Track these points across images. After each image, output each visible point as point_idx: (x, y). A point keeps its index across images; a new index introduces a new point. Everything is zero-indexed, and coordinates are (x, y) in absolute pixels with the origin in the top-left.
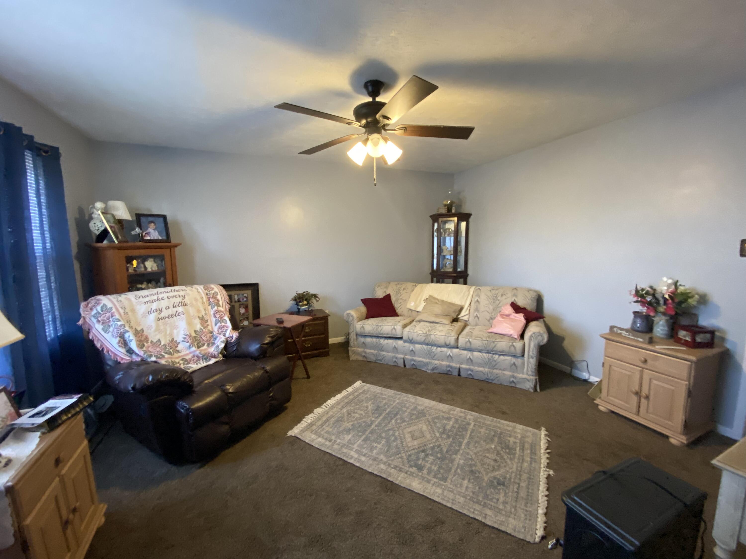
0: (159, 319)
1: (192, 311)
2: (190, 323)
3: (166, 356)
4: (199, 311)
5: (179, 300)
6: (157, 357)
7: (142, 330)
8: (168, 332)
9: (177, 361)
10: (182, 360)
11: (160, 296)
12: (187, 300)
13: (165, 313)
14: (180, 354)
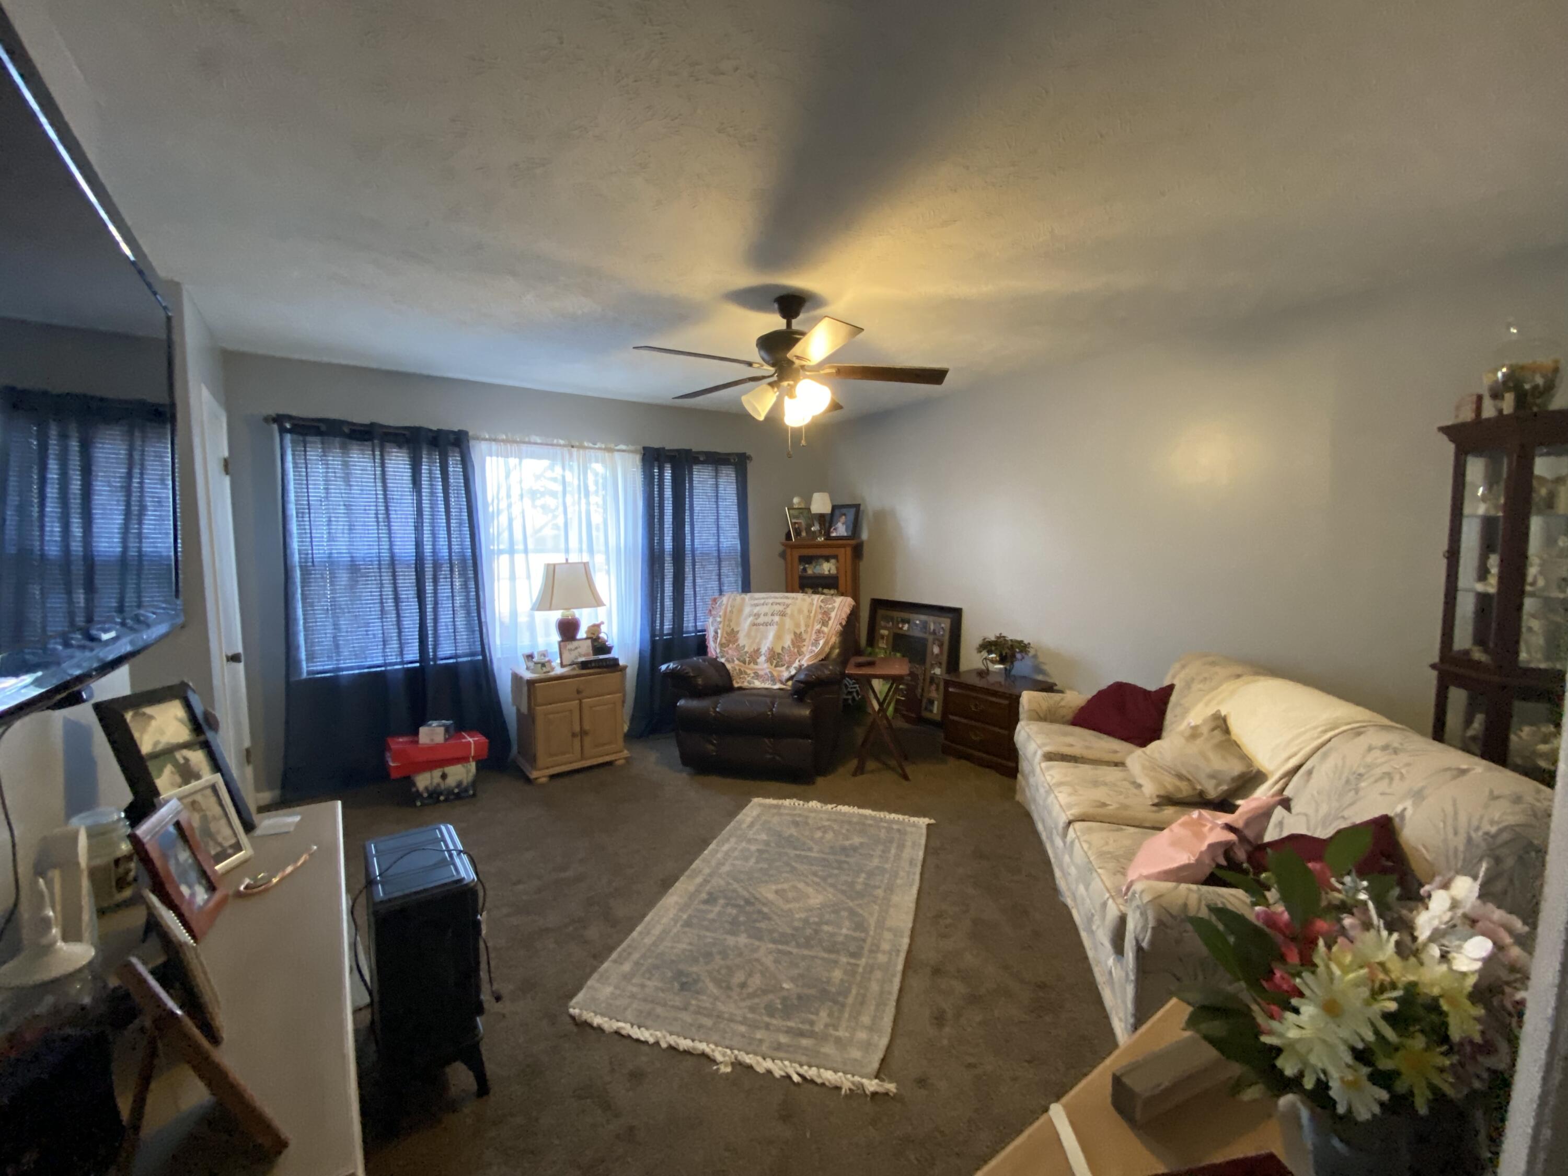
0: (754, 625)
1: (788, 623)
2: (778, 637)
3: (737, 662)
4: (798, 625)
5: (781, 608)
6: (727, 660)
7: (738, 632)
8: (757, 640)
9: (749, 672)
10: (755, 673)
11: (767, 601)
12: (789, 611)
13: (761, 620)
14: (756, 667)
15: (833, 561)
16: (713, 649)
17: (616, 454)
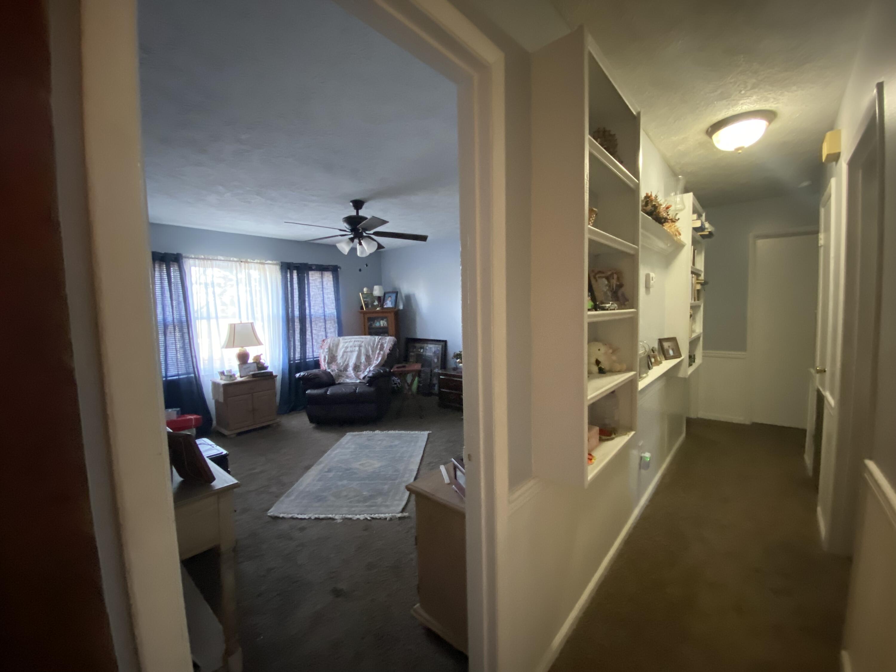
0: (345, 352)
1: (363, 350)
2: (358, 357)
3: (337, 371)
4: (368, 351)
5: (359, 343)
6: (331, 371)
7: (336, 356)
8: (347, 360)
9: (343, 375)
10: (347, 376)
11: (352, 340)
12: (363, 344)
13: (349, 350)
14: (347, 373)
15: (385, 320)
16: (324, 366)
17: (266, 266)
